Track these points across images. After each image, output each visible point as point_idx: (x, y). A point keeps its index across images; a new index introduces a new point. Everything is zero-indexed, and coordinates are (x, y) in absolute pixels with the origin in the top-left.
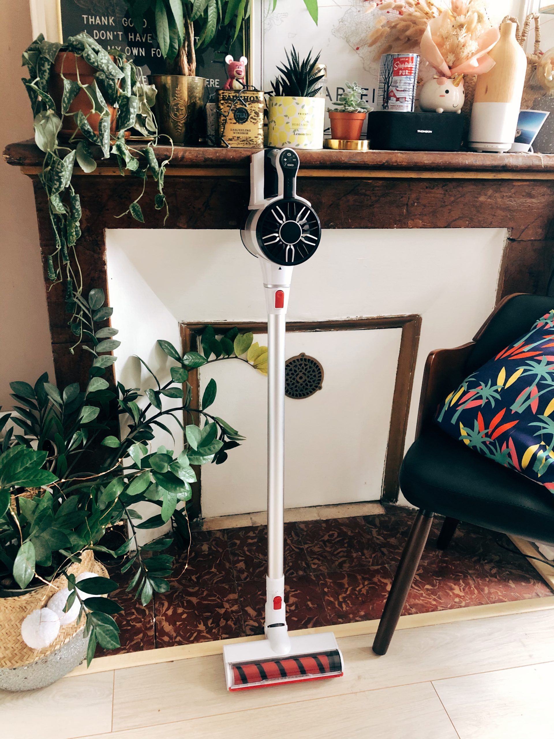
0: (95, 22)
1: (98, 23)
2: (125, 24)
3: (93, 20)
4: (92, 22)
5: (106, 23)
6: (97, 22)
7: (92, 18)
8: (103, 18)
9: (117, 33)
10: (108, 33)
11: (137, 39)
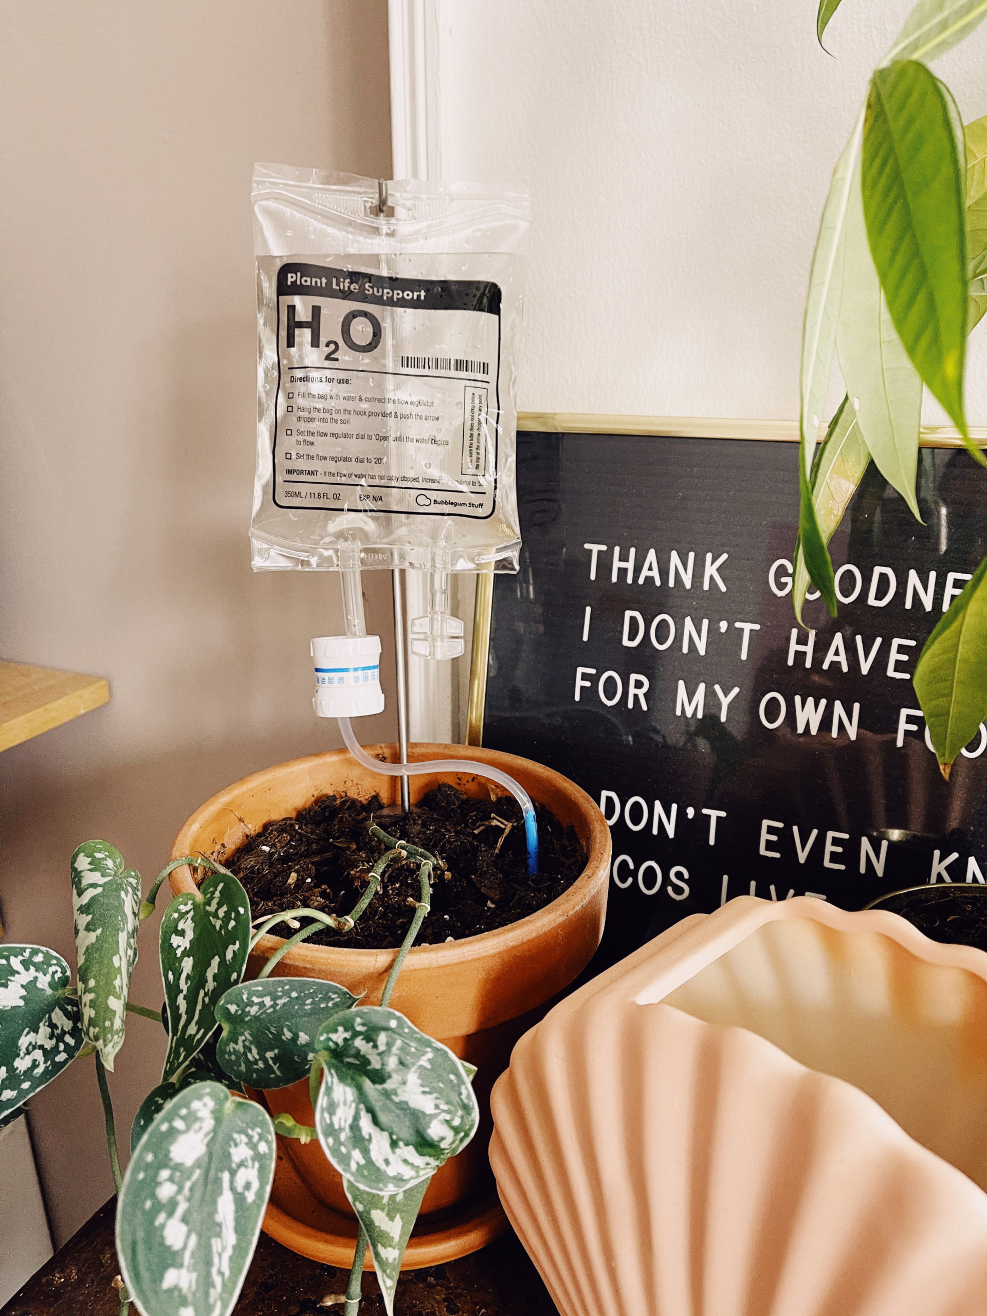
0: (638, 570)
1: (650, 580)
2: (781, 586)
3: (630, 565)
4: (623, 572)
5: (687, 581)
6: (645, 573)
7: (624, 558)
8: (674, 557)
9: (731, 625)
10: (688, 623)
11: (830, 657)
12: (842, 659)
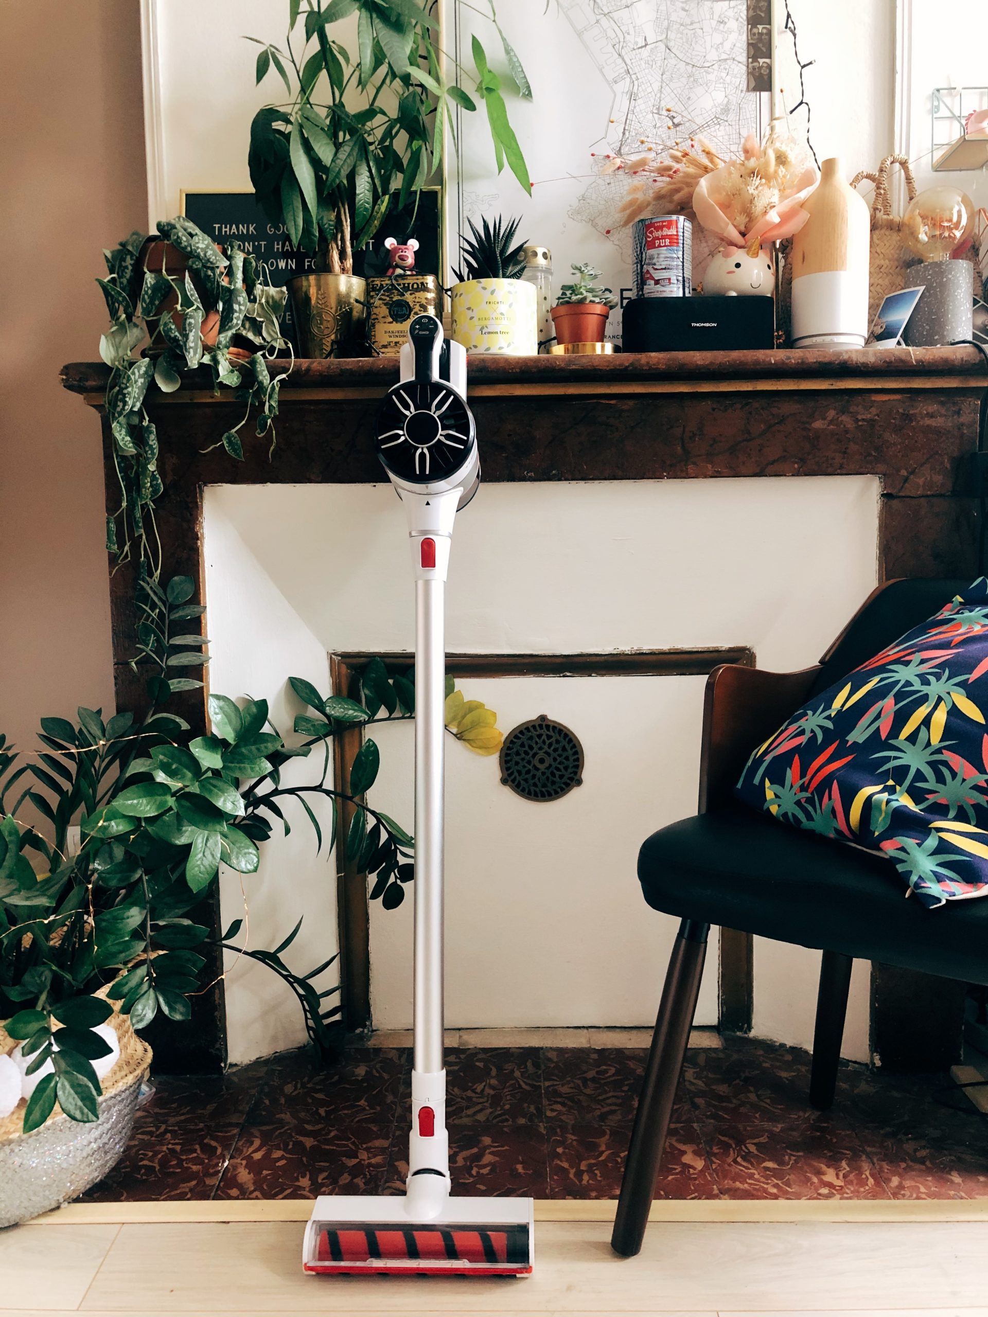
0: (230, 230)
1: (234, 233)
2: (271, 231)
3: (228, 229)
4: (226, 232)
5: (245, 232)
6: (232, 231)
7: (226, 227)
8: (241, 226)
9: (258, 244)
10: (247, 244)
11: (286, 248)
12: (289, 248)
